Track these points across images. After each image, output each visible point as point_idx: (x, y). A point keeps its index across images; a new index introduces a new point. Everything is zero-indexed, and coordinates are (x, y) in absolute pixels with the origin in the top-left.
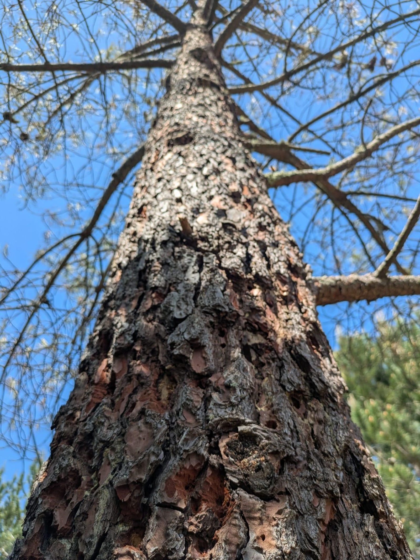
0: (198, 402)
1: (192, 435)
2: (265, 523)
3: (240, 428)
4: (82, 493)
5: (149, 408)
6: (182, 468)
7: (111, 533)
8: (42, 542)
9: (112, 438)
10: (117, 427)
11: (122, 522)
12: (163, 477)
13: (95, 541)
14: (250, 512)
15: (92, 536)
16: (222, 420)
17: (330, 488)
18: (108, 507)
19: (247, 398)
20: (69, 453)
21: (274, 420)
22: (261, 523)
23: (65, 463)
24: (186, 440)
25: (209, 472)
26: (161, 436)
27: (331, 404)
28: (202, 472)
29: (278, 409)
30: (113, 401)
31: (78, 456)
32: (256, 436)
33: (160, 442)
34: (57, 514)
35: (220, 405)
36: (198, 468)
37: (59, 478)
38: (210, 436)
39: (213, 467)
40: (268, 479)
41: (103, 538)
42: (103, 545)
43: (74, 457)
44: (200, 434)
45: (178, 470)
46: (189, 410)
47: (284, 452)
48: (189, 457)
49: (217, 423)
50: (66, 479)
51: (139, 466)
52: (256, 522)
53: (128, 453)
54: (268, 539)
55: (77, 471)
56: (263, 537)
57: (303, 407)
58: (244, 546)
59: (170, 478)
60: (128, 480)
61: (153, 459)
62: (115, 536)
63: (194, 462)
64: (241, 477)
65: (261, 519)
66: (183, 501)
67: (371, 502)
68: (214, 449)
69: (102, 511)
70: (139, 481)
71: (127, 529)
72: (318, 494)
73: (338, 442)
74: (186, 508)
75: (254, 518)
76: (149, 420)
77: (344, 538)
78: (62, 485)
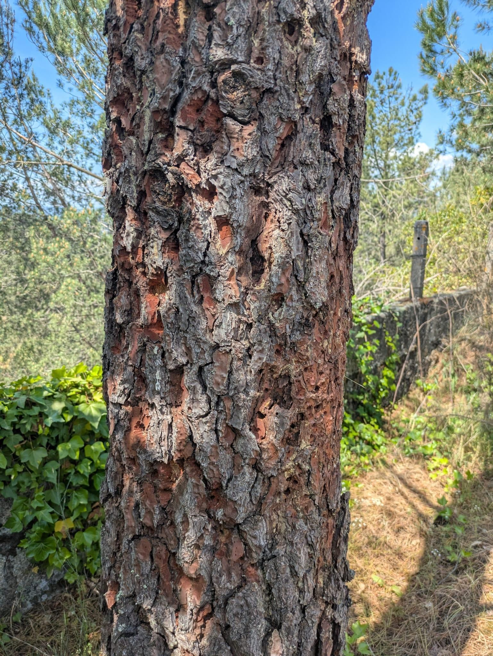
0: (202, 40)
1: (198, 73)
2: (240, 141)
3: (233, 67)
4: (135, 107)
5: (167, 43)
6: (192, 100)
7: (155, 139)
8: (119, 135)
9: (145, 67)
10: (148, 57)
11: (160, 132)
12: (180, 105)
13: (147, 143)
14: (231, 134)
15: (144, 141)
16: (219, 61)
17: (290, 116)
18: (151, 122)
19: (242, 35)
20: (120, 73)
21: (262, 56)
22: (238, 141)
23: (119, 82)
24: (194, 78)
25: (210, 103)
26: (176, 75)
27: (321, 31)
28: (206, 101)
29: (267, 46)
30: (142, 25)
31: (127, 75)
32: (244, 74)
33: (175, 80)
34: (123, 120)
35: (219, 44)
36: (203, 99)
37: (118, 94)
38: (212, 73)
39: (212, 99)
40: (248, 109)
41: (150, 142)
42: (152, 146)
43: (124, 76)
44: (204, 72)
45: (189, 102)
46: (196, 48)
47: (263, 87)
48: (196, 91)
49: (216, 63)
50: (122, 95)
51: (164, 98)
52: (235, 140)
53: (157, 84)
54: (240, 151)
55: (128, 89)
56: (238, 149)
57: (296, 34)
58: (226, 154)
59: (183, 108)
60: (158, 108)
61: (172, 94)
62: (158, 140)
63: (200, 95)
64: (229, 109)
65: (238, 139)
66: (192, 124)
67: (330, 116)
68: (214, 85)
69: (147, 125)
70: (165, 109)
71: (164, 136)
72: (281, 119)
73: (313, 71)
74: (195, 129)
75: (234, 138)
76: (168, 57)
77: (294, 145)
78: (121, 98)
